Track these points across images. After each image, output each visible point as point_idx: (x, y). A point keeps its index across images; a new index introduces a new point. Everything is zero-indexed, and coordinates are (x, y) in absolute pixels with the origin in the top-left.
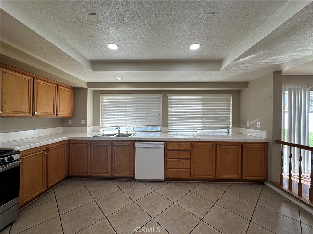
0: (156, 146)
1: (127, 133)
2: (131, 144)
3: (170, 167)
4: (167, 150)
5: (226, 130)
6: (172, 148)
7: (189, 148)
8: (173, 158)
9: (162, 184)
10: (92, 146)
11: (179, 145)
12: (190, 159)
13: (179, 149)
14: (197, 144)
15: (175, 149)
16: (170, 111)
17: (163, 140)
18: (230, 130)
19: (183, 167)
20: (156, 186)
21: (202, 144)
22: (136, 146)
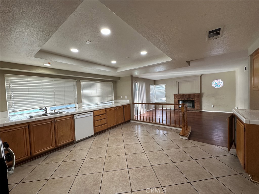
0: (88, 115)
1: (54, 111)
2: (71, 117)
3: (96, 126)
4: (94, 116)
5: (111, 102)
6: (97, 114)
7: (105, 112)
8: (98, 120)
9: (94, 138)
10: (32, 127)
11: (100, 111)
12: (106, 118)
13: (101, 114)
14: (108, 109)
15: (99, 114)
16: (83, 92)
17: (92, 110)
18: (113, 101)
19: (103, 124)
20: (92, 139)
21: (110, 109)
22: (75, 117)
